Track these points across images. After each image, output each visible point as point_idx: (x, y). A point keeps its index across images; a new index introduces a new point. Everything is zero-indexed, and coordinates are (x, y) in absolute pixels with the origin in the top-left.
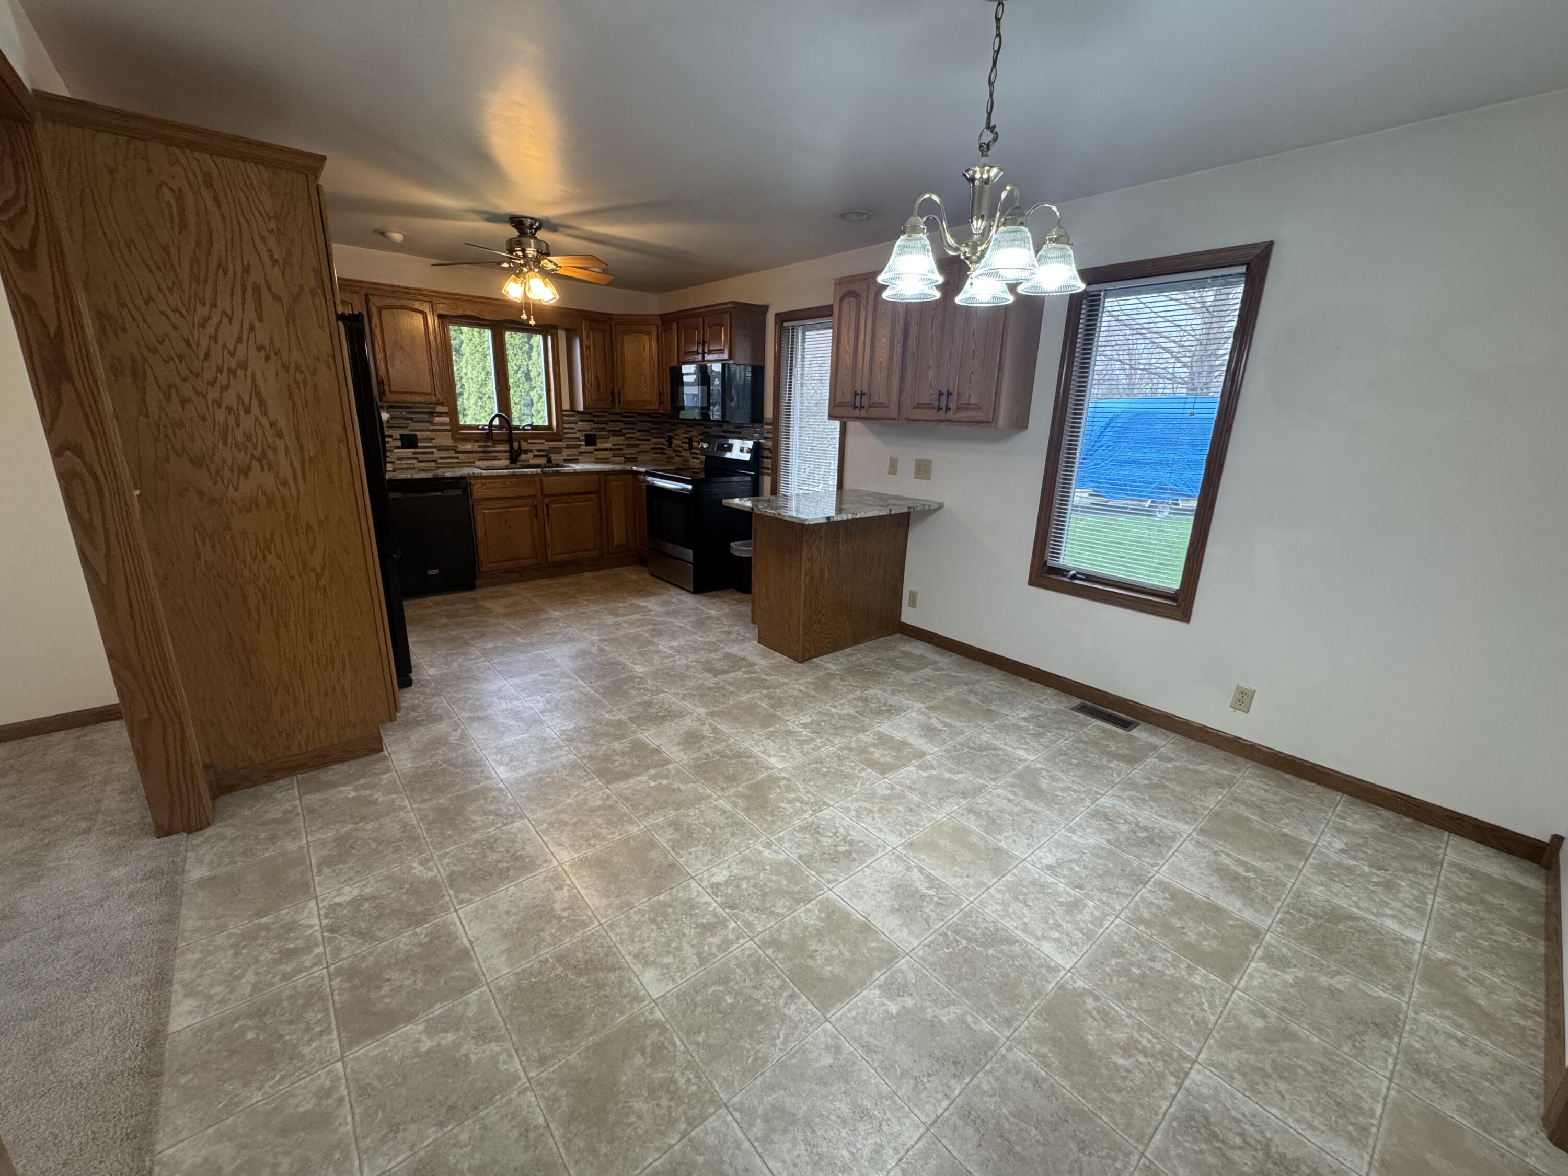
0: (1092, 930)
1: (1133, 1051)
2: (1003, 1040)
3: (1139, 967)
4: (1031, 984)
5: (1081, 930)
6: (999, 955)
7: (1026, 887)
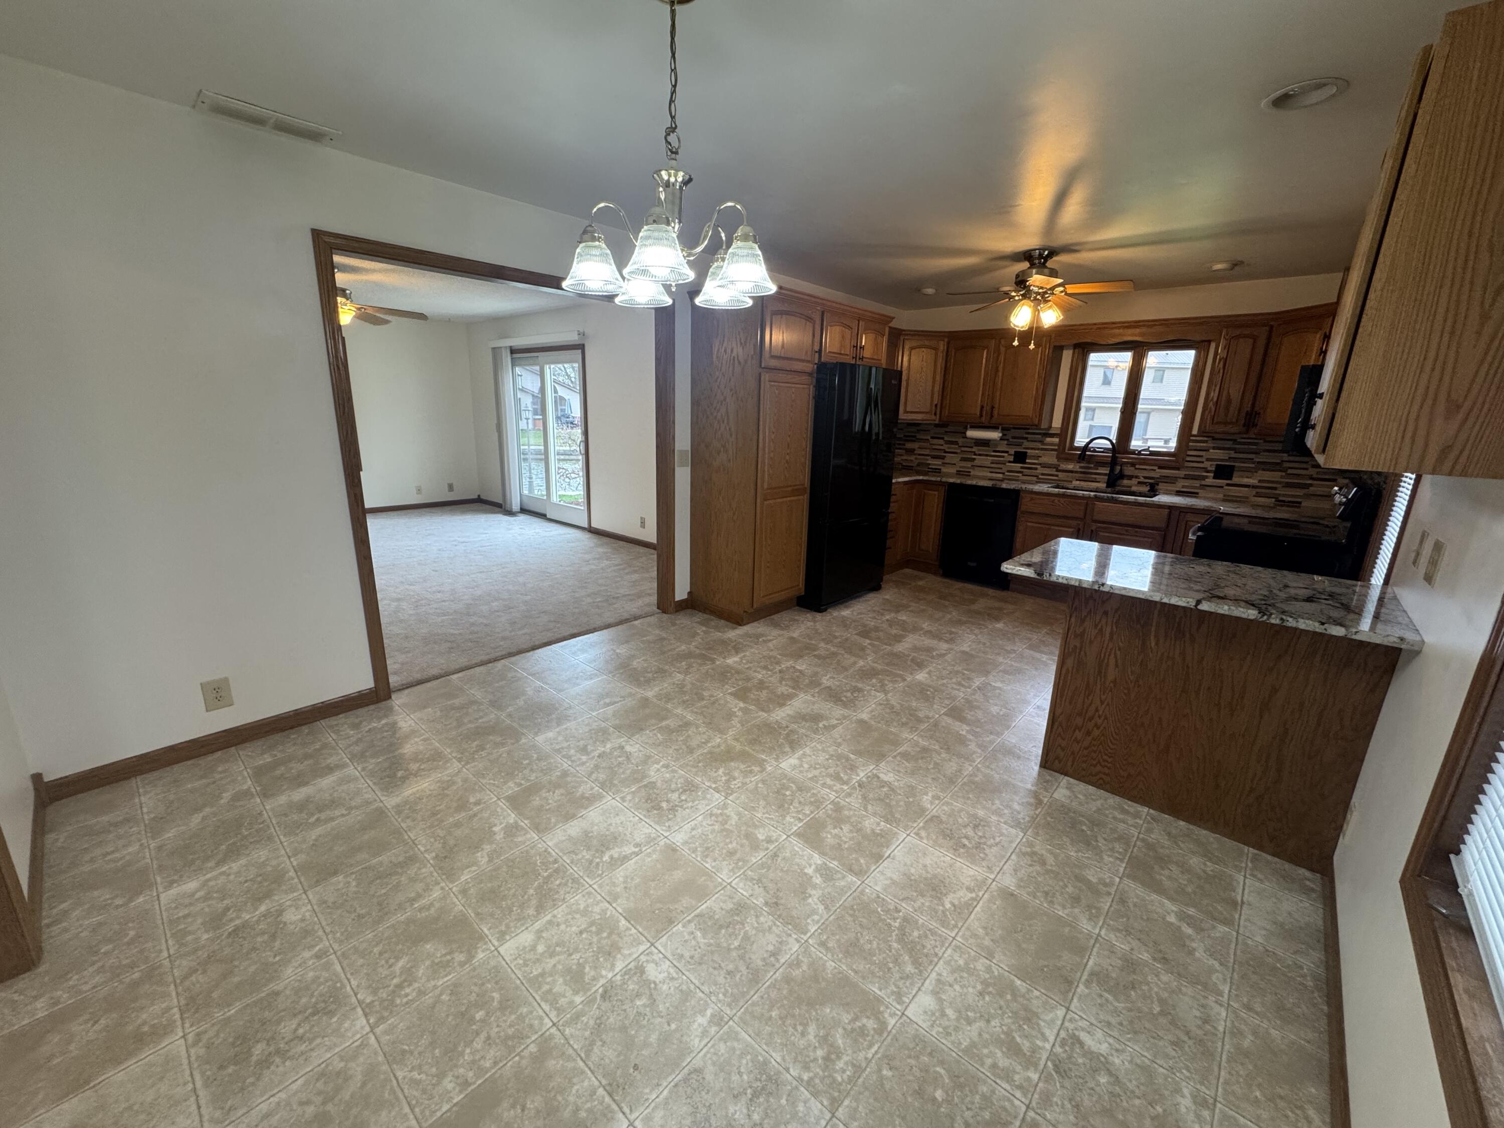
0: (540, 988)
1: (403, 977)
2: (451, 886)
3: (483, 1021)
4: (492, 915)
5: (542, 975)
6: (526, 897)
7: (608, 937)
